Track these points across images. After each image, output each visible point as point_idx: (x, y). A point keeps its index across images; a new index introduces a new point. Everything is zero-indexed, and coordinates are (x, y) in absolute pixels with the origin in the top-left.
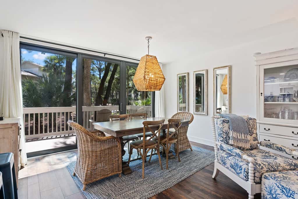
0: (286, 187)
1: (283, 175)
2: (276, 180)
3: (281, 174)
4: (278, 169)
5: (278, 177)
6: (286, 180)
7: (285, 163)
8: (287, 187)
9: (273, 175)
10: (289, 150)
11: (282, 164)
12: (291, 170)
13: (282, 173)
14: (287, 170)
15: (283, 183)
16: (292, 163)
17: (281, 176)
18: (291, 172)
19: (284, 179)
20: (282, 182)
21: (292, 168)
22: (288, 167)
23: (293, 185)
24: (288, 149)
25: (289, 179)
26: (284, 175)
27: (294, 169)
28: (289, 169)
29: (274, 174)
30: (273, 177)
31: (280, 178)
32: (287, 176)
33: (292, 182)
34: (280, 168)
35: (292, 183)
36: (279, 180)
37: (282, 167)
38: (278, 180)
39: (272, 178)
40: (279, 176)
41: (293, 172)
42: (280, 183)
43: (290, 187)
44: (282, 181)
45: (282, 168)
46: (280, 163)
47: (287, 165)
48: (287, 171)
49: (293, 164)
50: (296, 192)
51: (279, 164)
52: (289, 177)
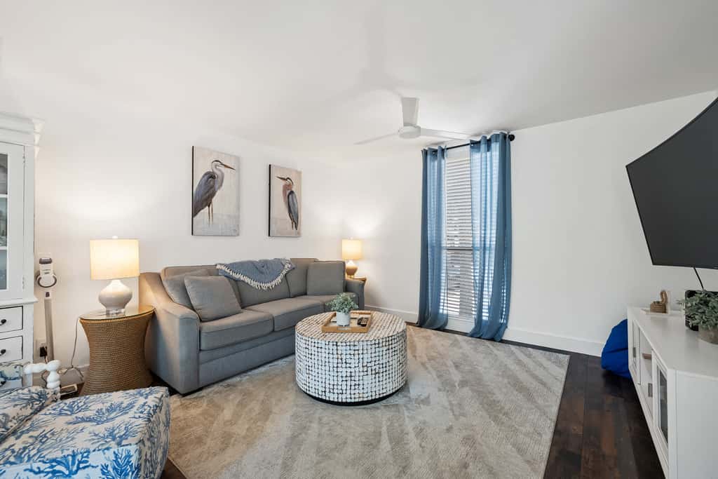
0: (62, 455)
1: (31, 437)
2: (26, 458)
3: (25, 437)
4: (8, 429)
5: (25, 448)
6: (49, 442)
7: (17, 405)
8: (66, 453)
9: (8, 453)
10: (15, 367)
11: (12, 411)
12: (36, 412)
13: (22, 433)
14: (28, 418)
15: (50, 452)
16: (32, 397)
17: (31, 441)
18: (40, 416)
19: (44, 443)
20: (45, 453)
21: (36, 406)
22: (28, 411)
23: (73, 439)
24: (12, 367)
25: (53, 434)
26: (35, 434)
27: (41, 408)
28: (31, 414)
29: (6, 450)
30: (12, 459)
31: (32, 447)
32: (42, 430)
33: (64, 435)
34: (12, 425)
35: (68, 438)
36: (35, 451)
37: (14, 418)
38: (32, 453)
39: (12, 463)
40: (24, 445)
41: (45, 414)
42: (44, 457)
43: (73, 449)
44: (43, 449)
45: (15, 421)
46: (5, 411)
47: (24, 407)
48: (30, 423)
49: (35, 396)
50: (91, 450)
51: (4, 415)
52: (48, 429)
